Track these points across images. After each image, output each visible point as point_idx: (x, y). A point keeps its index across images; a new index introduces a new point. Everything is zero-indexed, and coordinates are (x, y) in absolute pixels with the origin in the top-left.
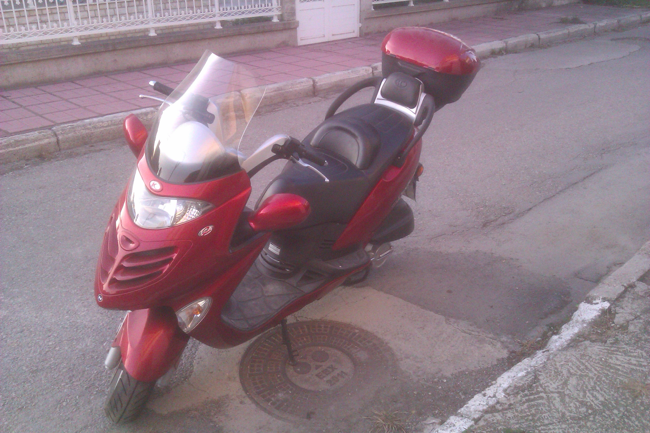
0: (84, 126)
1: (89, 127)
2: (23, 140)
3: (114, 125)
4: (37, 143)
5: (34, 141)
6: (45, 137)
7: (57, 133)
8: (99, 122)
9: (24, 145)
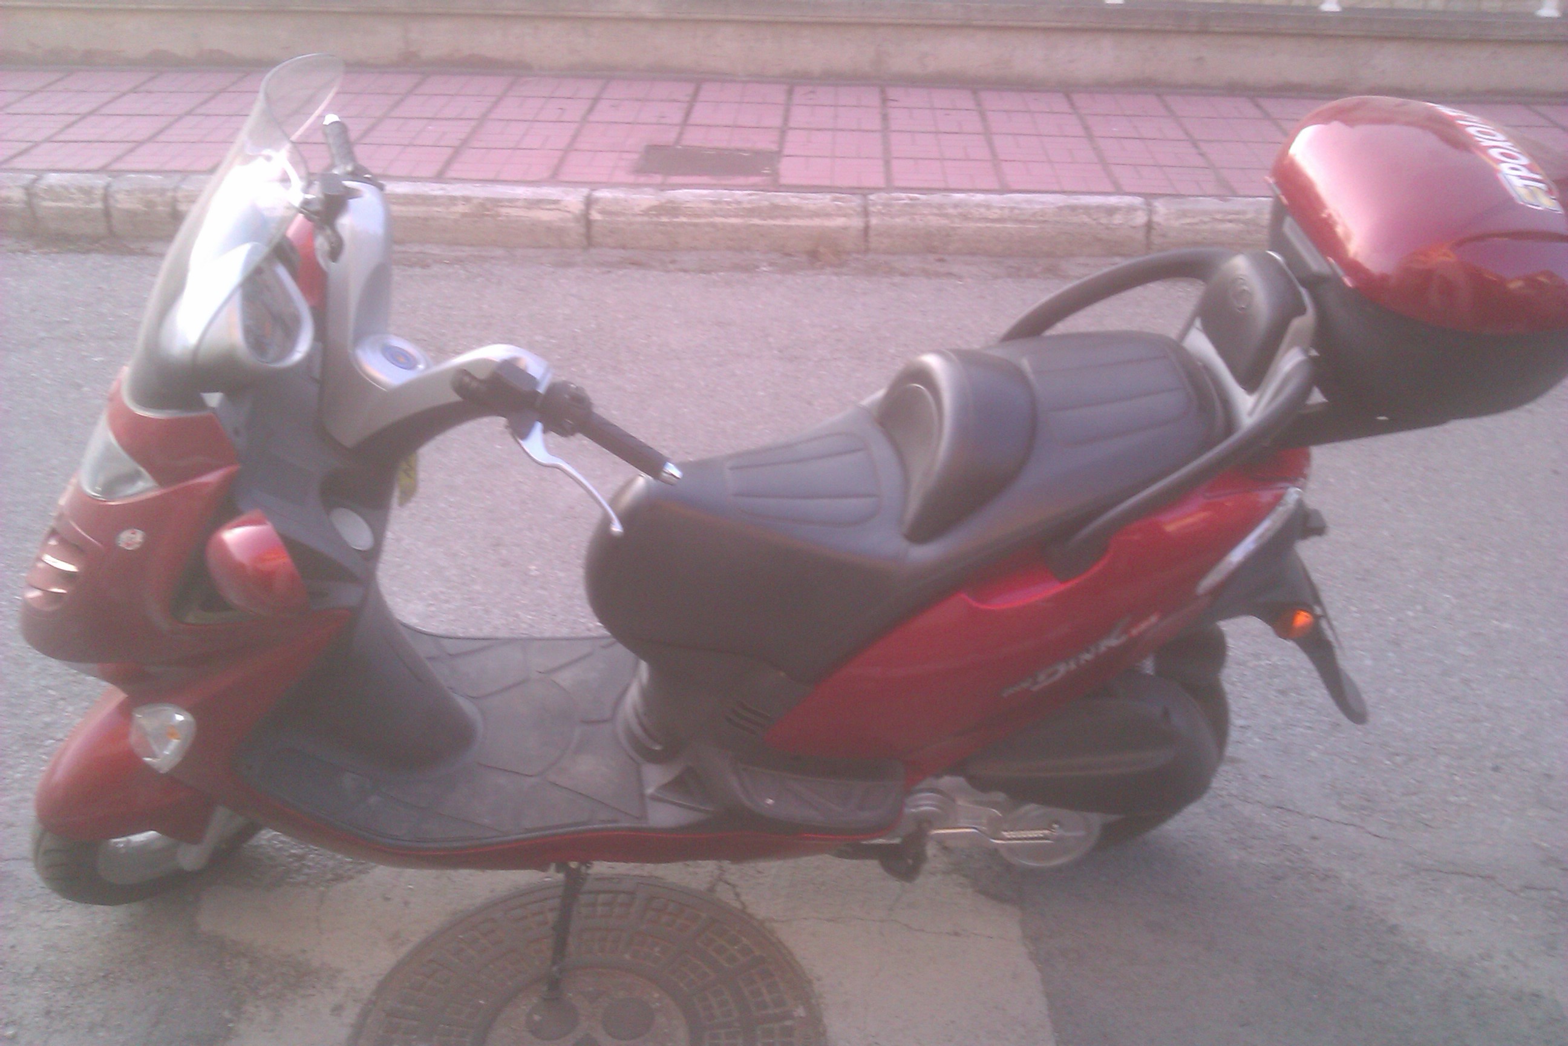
0: (940, 206)
1: (951, 211)
2: (788, 208)
3: (1017, 221)
4: (817, 222)
5: (815, 214)
6: (841, 213)
7: (872, 209)
8: (979, 205)
9: (787, 218)
